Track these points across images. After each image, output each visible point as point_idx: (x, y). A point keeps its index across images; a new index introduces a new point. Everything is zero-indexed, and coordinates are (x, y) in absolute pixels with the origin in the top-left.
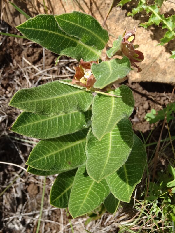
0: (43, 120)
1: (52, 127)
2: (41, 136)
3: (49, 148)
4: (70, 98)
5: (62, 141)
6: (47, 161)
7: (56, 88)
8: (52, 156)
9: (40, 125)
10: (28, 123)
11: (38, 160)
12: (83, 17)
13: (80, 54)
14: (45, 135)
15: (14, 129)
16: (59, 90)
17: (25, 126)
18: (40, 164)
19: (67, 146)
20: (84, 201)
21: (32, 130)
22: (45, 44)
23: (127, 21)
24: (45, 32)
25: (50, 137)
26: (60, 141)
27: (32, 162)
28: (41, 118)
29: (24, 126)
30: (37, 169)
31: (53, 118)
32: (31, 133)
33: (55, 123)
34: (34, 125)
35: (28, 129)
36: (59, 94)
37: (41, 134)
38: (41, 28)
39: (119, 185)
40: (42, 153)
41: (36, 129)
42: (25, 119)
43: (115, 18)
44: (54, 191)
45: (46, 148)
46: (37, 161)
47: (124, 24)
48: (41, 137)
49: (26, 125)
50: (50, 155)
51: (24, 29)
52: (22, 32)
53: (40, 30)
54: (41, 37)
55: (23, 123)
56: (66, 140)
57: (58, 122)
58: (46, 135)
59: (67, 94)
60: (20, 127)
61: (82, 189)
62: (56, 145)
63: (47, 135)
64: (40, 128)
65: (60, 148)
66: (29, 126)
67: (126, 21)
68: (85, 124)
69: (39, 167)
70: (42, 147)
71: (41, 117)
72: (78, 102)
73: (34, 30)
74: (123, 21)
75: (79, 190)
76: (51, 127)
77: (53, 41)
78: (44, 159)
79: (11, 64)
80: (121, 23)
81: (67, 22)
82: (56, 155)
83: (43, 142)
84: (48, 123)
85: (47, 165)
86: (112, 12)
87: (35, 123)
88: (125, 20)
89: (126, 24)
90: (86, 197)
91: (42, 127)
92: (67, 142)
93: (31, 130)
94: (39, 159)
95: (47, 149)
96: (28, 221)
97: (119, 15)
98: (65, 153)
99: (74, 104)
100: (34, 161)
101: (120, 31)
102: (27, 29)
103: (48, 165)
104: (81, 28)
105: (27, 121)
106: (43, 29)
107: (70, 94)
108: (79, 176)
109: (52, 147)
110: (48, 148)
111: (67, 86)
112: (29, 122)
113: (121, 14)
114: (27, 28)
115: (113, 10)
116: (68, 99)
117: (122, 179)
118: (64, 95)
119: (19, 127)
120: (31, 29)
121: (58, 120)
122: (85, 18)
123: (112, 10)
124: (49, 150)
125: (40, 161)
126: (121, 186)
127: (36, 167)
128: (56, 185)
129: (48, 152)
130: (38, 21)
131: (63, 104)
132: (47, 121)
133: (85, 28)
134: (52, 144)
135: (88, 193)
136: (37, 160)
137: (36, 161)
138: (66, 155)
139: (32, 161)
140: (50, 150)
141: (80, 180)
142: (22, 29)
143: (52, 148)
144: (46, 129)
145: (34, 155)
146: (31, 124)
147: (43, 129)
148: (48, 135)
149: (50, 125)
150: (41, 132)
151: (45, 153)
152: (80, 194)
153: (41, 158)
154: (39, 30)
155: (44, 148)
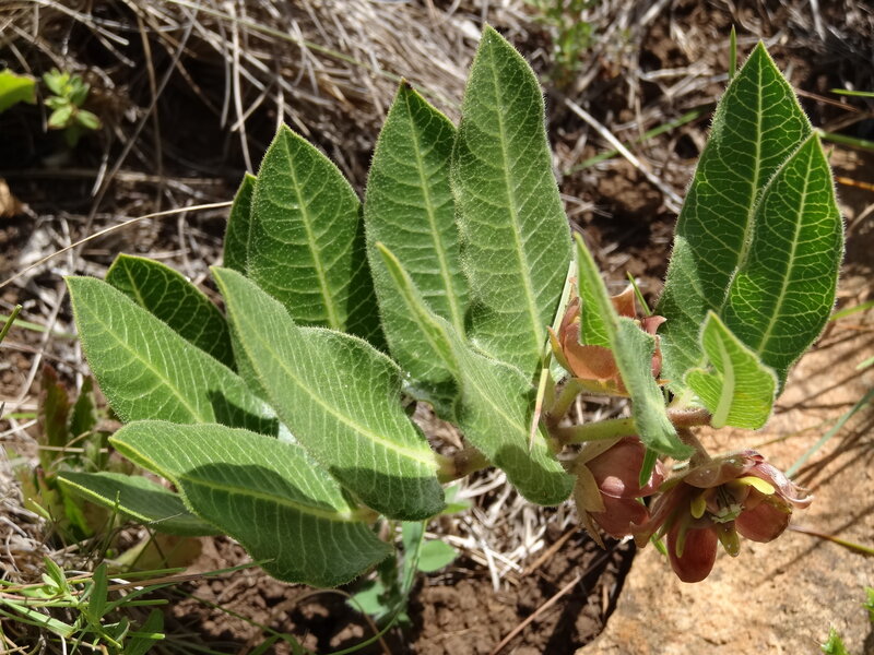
0: (431, 215)
1: (406, 246)
2: (377, 199)
3: (333, 226)
4: (514, 286)
5: (351, 288)
6: (285, 210)
7: (549, 246)
8: (302, 234)
9: (414, 198)
10: (423, 153)
11: (293, 175)
12: (826, 271)
13: (683, 314)
14: (378, 216)
15: (404, 99)
16: (544, 257)
17: (412, 143)
18: (280, 178)
19: (334, 308)
20: (125, 343)
21: (398, 164)
22: (709, 165)
23: (820, 616)
24: (751, 162)
25: (370, 233)
26: (353, 281)
27: (287, 149)
28: (438, 209)
29: (415, 139)
30: (262, 163)
31: (437, 255)
32: (391, 162)
33: (421, 262)
34: (416, 175)
35: (401, 152)
36: (527, 246)
37: (384, 200)
38: (764, 146)
39: (178, 449)
40: (316, 194)
41: (400, 182)
42: (436, 146)
43: (823, 569)
44: (165, 283)
45: (334, 216)
46: (289, 169)
47: (806, 603)
48: (372, 200)
49: (416, 147)
50: (308, 227)
51: (755, 79)
52: (744, 69)
53: (758, 145)
54: (735, 147)
55: (425, 134)
56: (357, 307)
57: (423, 272)
58: (378, 219)
59: (527, 281)
60: (411, 123)
61: (167, 356)
62: (341, 260)
63: (378, 223)
64: (403, 197)
65: (327, 275)
66: (413, 158)
67: (818, 613)
68: (414, 380)
69: (267, 173)
70: (337, 202)
71: (443, 206)
72: (503, 315)
73: (754, 118)
74: (816, 600)
75: (163, 345)
76: (405, 241)
77: (723, 201)
78: (293, 199)
79: (613, 247)
80: (809, 593)
81: (798, 197)
82: (305, 250)
83: (355, 209)
84: (422, 231)
85: (272, 205)
86: (848, 556)
87: (424, 183)
88: (823, 606)
89: (804, 611)
90: (137, 356)
91: (409, 206)
92: (348, 310)
93: (398, 160)
94: (294, 179)
95: (329, 219)
96: (46, 296)
97: (837, 584)
98: (309, 292)
99: (492, 294)
100: (290, 160)
101: (773, 591)
102: (756, 90)
103: (270, 209)
104: (782, 268)
105: (432, 151)
106: (762, 156)
107: (531, 296)
108: (214, 370)
109: (335, 243)
110: (331, 224)
111: (557, 291)
112: (427, 158)
113: (842, 589)
114: (761, 88)
115: (856, 559)
116: (511, 276)
117: (200, 468)
118: (525, 268)
119: (411, 119)
120: (760, 103)
121: (432, 275)
122: (822, 279)
123: (852, 556)
124: (323, 226)
125: (290, 181)
126: (173, 454)
127: (269, 161)
128: (186, 295)
129: (317, 221)
130: (788, 126)
131: (494, 248)
132: (427, 231)
133: (784, 292)
134: (343, 245)
135: (149, 365)
136: (293, 170)
137: (291, 166)
138: (301, 296)
139: (292, 151)
140: (325, 232)
141: (199, 370)
142: (757, 68)
143: (331, 242)
144: (398, 221)
145: (309, 160)
146: (420, 166)
147: (399, 209)
148: (378, 225)
149: (414, 241)
150: (391, 199)
151: (313, 208)
152: (149, 341)
153: (298, 188)
154: (756, 141)
155: (332, 210)
